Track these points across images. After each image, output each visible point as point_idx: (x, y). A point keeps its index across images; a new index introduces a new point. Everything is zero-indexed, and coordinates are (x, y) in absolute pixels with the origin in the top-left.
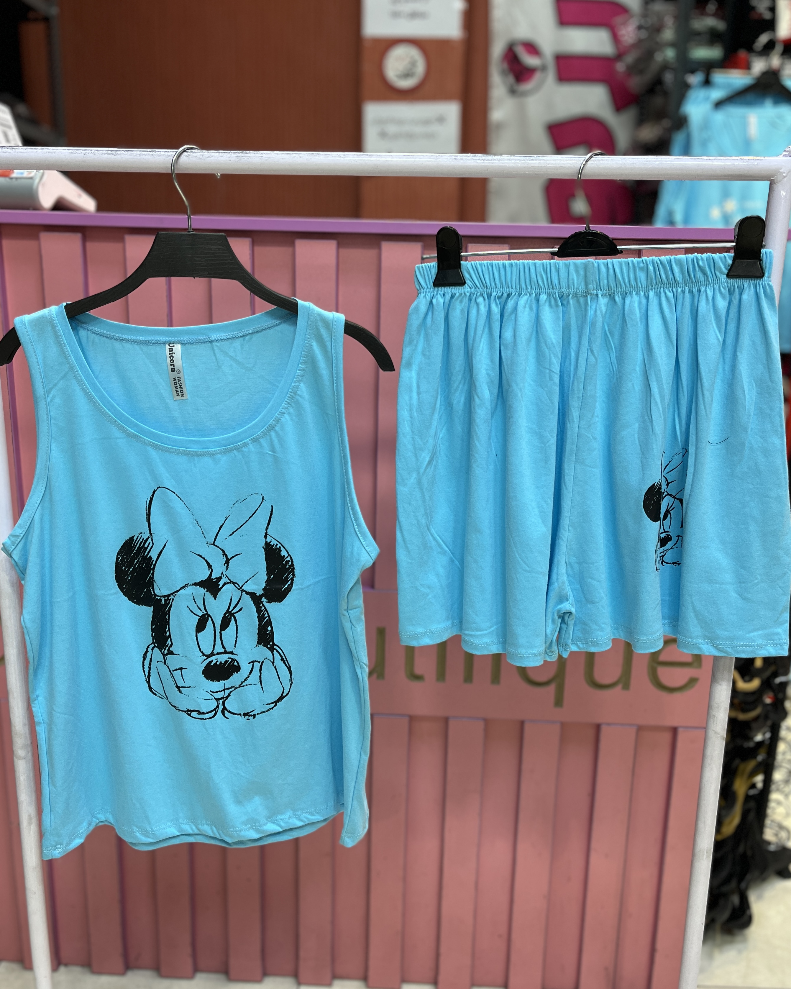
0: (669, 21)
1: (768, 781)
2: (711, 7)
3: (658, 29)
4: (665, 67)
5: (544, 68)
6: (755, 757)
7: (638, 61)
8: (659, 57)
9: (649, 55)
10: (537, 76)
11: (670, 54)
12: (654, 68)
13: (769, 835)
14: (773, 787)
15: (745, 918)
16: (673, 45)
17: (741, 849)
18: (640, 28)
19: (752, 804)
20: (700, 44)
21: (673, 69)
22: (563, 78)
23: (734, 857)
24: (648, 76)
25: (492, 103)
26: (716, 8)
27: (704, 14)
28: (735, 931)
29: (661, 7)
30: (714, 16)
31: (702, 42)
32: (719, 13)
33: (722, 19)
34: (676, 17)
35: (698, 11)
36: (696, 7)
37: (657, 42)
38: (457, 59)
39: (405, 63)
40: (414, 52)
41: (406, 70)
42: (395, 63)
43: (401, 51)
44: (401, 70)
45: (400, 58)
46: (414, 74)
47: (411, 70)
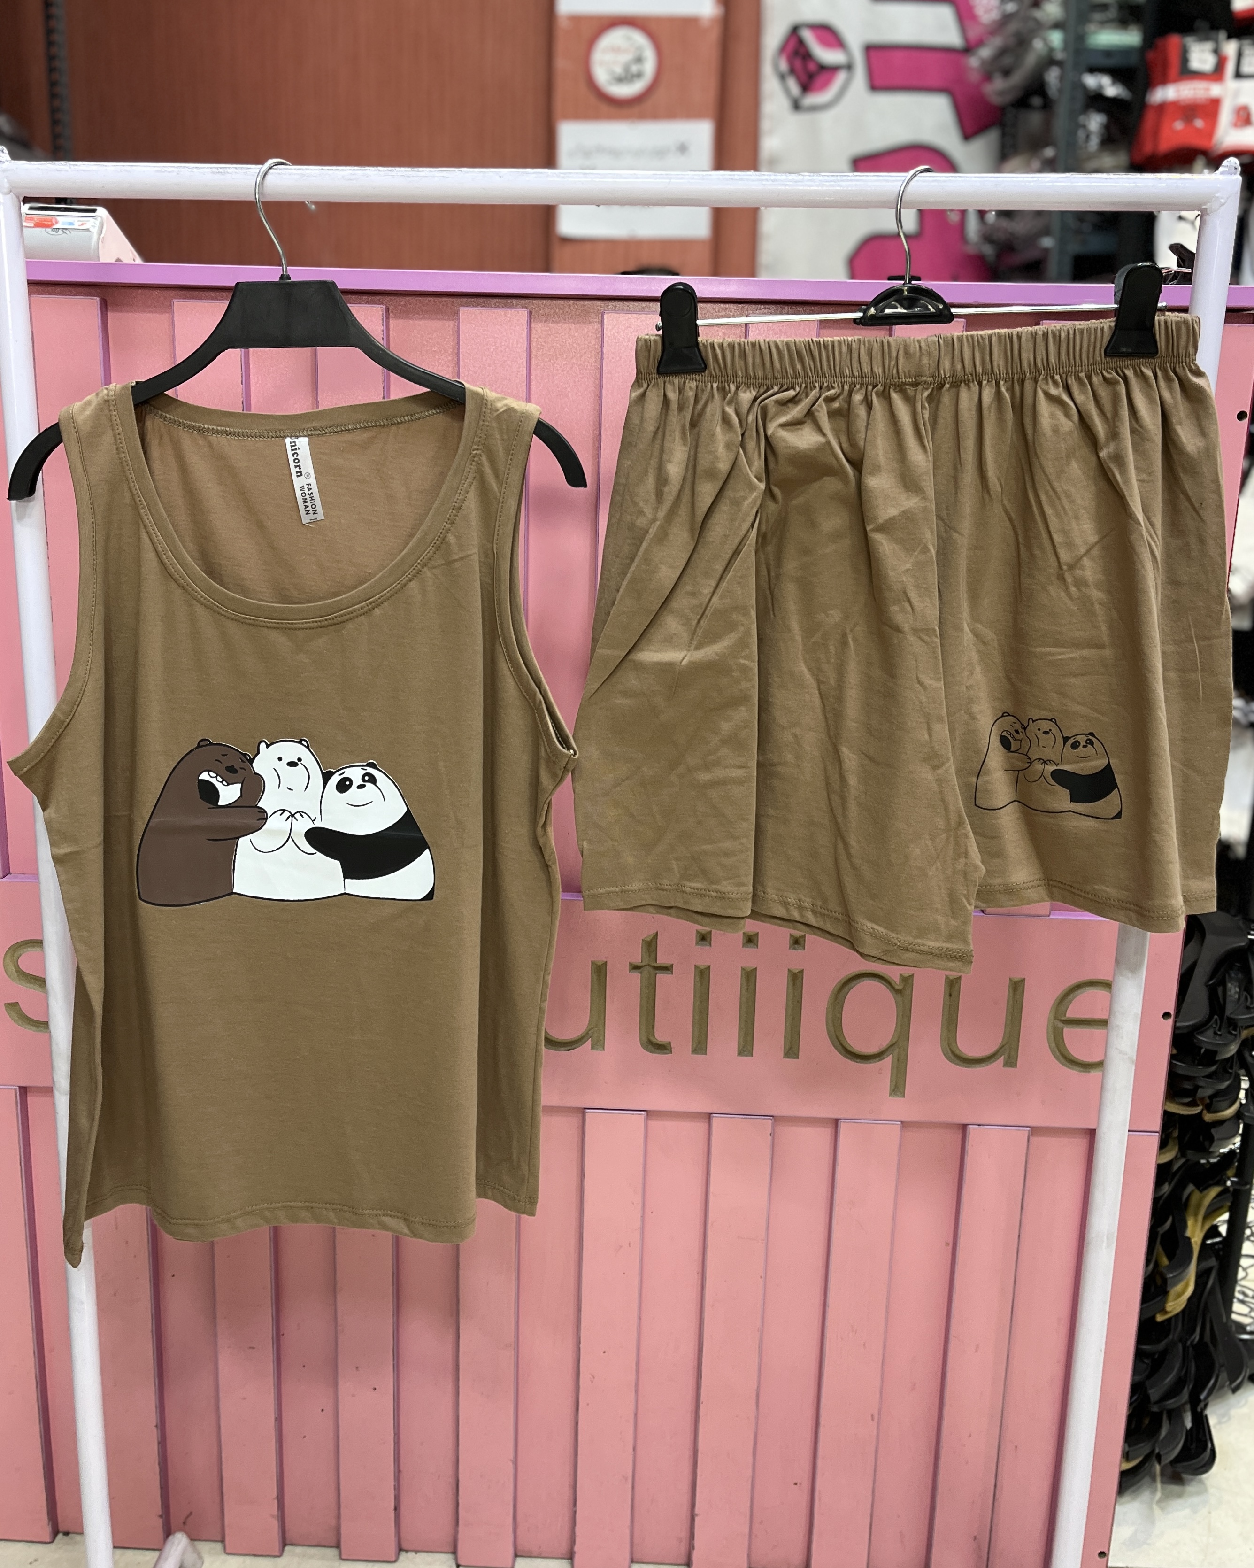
1: (1237, 1222)
4: (1050, 61)
5: (849, 67)
7: (1002, 52)
8: (1038, 45)
9: (1022, 42)
10: (840, 77)
11: (1056, 38)
12: (1030, 60)
13: (1239, 1311)
14: (1246, 1233)
15: (1206, 1454)
16: (1060, 26)
19: (1214, 1261)
20: (1103, 23)
21: (1059, 63)
22: (876, 85)
23: (1185, 1348)
24: (1018, 78)
25: (766, 124)
28: (1186, 1476)
31: (1108, 21)
37: (1034, 19)
38: (708, 50)
39: (625, 58)
40: (638, 39)
41: (627, 68)
42: (608, 57)
43: (618, 37)
44: (618, 69)
45: (616, 49)
46: (639, 75)
47: (635, 69)
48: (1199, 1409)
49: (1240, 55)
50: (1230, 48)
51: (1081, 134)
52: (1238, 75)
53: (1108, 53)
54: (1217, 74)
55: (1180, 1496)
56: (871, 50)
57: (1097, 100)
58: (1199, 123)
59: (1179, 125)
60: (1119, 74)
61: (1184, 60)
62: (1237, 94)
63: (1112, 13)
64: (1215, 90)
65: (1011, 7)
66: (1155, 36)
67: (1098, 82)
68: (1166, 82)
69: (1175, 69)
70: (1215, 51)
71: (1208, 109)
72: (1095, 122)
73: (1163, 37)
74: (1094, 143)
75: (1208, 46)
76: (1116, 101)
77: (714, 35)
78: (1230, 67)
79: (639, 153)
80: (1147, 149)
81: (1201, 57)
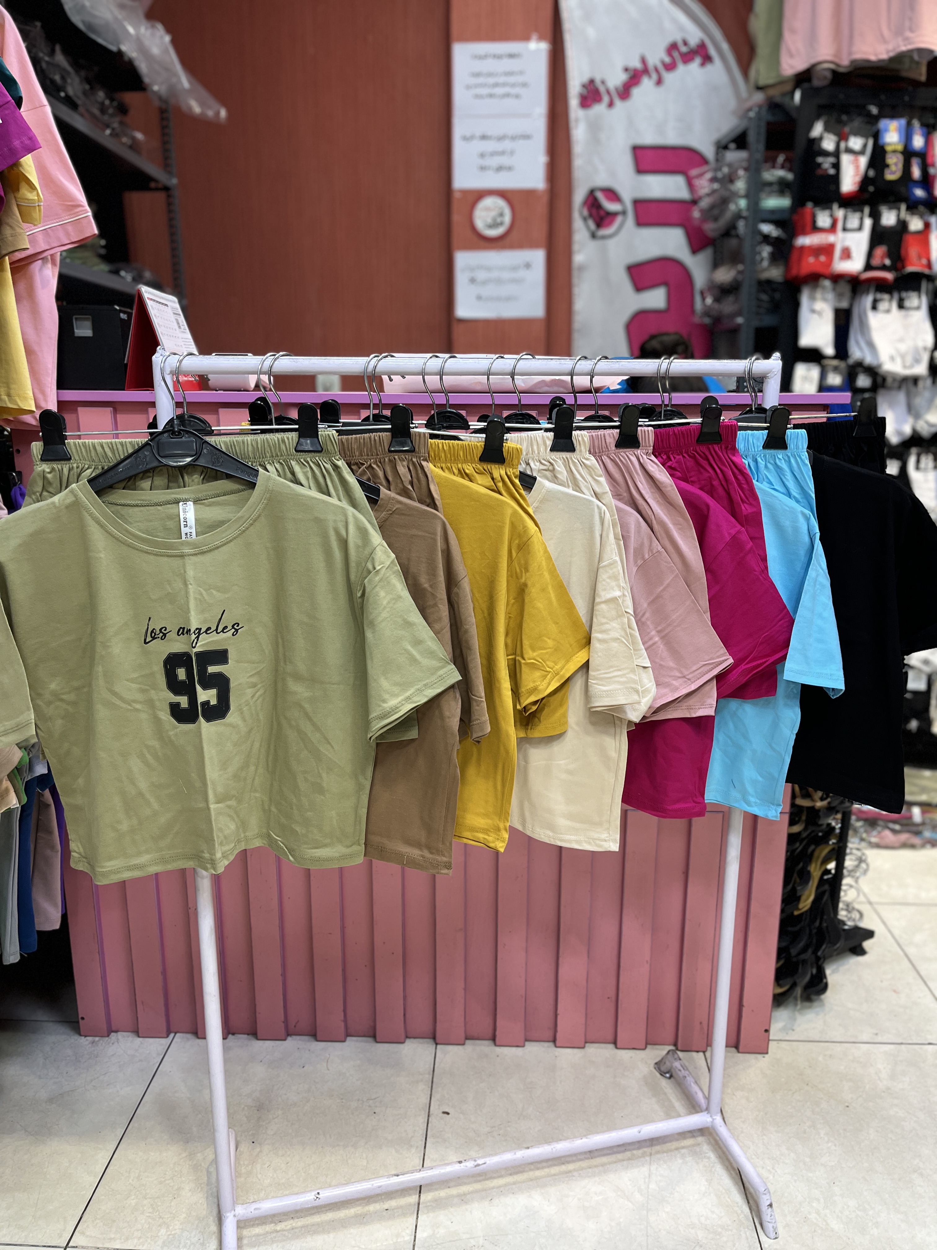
0: (741, 173)
1: (840, 866)
2: (781, 159)
3: (731, 179)
4: (738, 216)
5: (624, 213)
6: (827, 843)
7: (712, 207)
8: (732, 207)
9: (724, 202)
10: (619, 219)
11: (743, 203)
12: (728, 215)
13: (842, 914)
14: (845, 872)
15: (822, 985)
16: (745, 196)
17: (817, 924)
18: (713, 180)
19: (826, 887)
20: (770, 194)
21: (745, 218)
22: (641, 222)
23: (811, 931)
24: (722, 223)
25: (576, 247)
26: (785, 161)
27: (774, 167)
28: (813, 997)
29: (734, 156)
30: (783, 167)
31: (773, 192)
32: (787, 165)
33: (790, 170)
34: (746, 169)
35: (768, 165)
36: (766, 161)
37: (730, 190)
38: (542, 208)
39: (493, 214)
40: (501, 203)
41: (494, 220)
42: (483, 214)
43: (489, 202)
44: (489, 221)
45: (488, 209)
46: (501, 224)
47: (499, 220)
48: (820, 963)
49: (845, 218)
50: (840, 213)
51: (758, 258)
52: (845, 229)
53: (773, 211)
54: (833, 229)
55: (810, 1007)
56: (638, 203)
57: (766, 239)
58: (823, 258)
59: (811, 260)
60: (778, 223)
61: (814, 222)
62: (843, 240)
63: (775, 187)
64: (831, 238)
65: (716, 186)
66: (799, 203)
67: (767, 228)
68: (804, 233)
69: (809, 227)
70: (831, 216)
71: (828, 250)
72: (766, 251)
73: (803, 205)
74: (765, 264)
75: (827, 213)
76: (777, 239)
77: (545, 200)
78: (840, 225)
79: (502, 268)
80: (794, 272)
81: (823, 219)
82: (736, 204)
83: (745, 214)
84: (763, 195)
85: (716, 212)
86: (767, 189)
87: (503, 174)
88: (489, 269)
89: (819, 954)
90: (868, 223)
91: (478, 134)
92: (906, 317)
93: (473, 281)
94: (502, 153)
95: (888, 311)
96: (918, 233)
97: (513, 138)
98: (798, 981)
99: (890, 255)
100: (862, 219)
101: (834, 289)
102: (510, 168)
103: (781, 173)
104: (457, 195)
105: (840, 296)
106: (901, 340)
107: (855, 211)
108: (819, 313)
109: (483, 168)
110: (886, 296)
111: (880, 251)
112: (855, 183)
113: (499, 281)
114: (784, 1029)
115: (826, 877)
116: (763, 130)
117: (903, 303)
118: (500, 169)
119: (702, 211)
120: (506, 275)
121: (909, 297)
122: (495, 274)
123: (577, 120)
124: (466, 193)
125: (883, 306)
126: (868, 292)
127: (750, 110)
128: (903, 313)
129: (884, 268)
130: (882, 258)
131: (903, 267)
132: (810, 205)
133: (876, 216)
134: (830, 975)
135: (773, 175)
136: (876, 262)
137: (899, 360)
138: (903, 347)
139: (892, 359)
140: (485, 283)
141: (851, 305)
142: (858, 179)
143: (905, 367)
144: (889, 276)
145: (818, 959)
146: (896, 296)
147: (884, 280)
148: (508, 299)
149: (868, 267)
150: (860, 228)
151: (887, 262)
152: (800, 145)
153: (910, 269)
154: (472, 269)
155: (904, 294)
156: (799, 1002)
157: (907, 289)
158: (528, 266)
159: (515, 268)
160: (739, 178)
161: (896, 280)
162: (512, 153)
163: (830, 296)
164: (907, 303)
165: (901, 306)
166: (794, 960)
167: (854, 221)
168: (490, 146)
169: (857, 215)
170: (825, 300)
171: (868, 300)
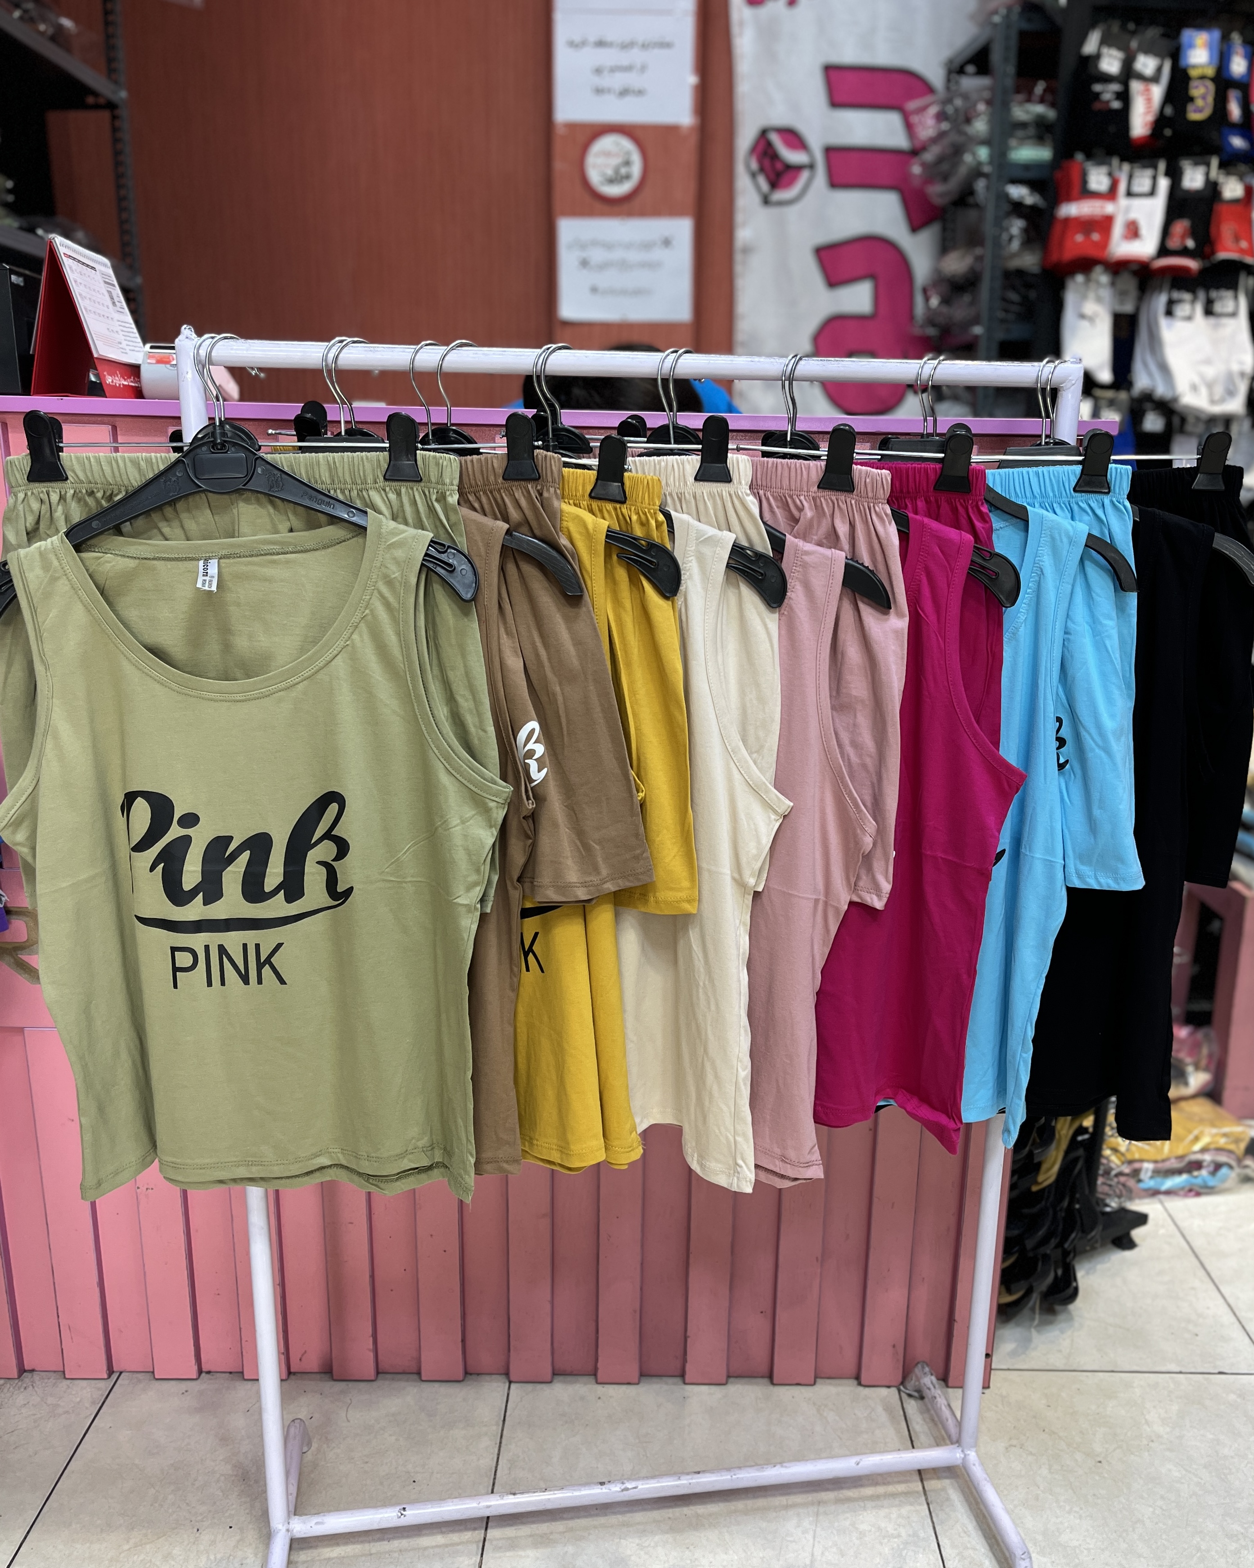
0: (981, 107)
1: (1100, 1124)
2: (1040, 88)
3: (966, 116)
4: (977, 173)
5: (811, 166)
7: (940, 160)
8: (968, 158)
9: (957, 150)
10: (804, 176)
11: (983, 153)
12: (963, 171)
15: (1070, 1291)
16: (986, 142)
17: (1065, 1203)
18: (941, 116)
19: (1081, 1152)
20: (1023, 141)
21: (986, 176)
22: (834, 182)
23: (1055, 1213)
24: (953, 184)
25: (739, 217)
26: (1045, 91)
27: (1029, 100)
28: (1058, 1308)
29: (971, 83)
30: (1042, 101)
31: (1029, 138)
32: (1049, 97)
33: (1053, 105)
34: (989, 103)
35: (1020, 97)
36: (1018, 91)
37: (965, 134)
38: (687, 155)
39: (616, 161)
40: (626, 144)
41: (617, 170)
42: (600, 161)
43: (607, 143)
44: (610, 172)
45: (607, 154)
46: (628, 177)
47: (623, 171)
48: (1068, 1260)
49: (1130, 177)
50: (1122, 171)
52: (1129, 194)
53: (1027, 166)
54: (1111, 194)
55: (1051, 1323)
56: (830, 151)
57: (1018, 208)
58: (1096, 237)
59: (1079, 238)
60: (1034, 185)
61: (1085, 182)
62: (1128, 209)
63: (1031, 131)
64: (1109, 208)
65: (945, 126)
66: (1063, 153)
67: (1018, 192)
68: (1069, 199)
69: (1076, 190)
70: (1110, 174)
71: (1105, 224)
72: (1017, 226)
73: (1070, 156)
74: (1015, 245)
75: (1103, 170)
76: (1033, 208)
77: (693, 142)
78: (1122, 187)
79: (629, 246)
80: (1054, 257)
81: (1098, 180)
82: (974, 154)
83: (987, 169)
84: (1013, 142)
85: (945, 167)
86: (1020, 133)
87: (629, 100)
88: (609, 246)
89: (1066, 1245)
90: (1164, 183)
91: (592, 39)
92: (1216, 327)
93: (584, 263)
94: (629, 69)
95: (1189, 318)
96: (1235, 201)
97: (645, 46)
98: (1034, 1284)
99: (1193, 233)
100: (1154, 179)
101: (1113, 284)
102: (640, 93)
103: (1039, 109)
104: (560, 131)
105: (1121, 295)
106: (1208, 362)
107: (1145, 167)
108: (1091, 319)
109: (599, 91)
110: (1187, 296)
111: (1181, 226)
112: (1146, 125)
113: (624, 266)
114: (1013, 1354)
115: (1080, 1138)
116: (1014, 43)
117: (1212, 307)
118: (624, 92)
119: (924, 165)
120: (634, 256)
121: (1221, 298)
122: (617, 255)
123: (741, 24)
124: (573, 127)
125: (1183, 310)
126: (1161, 291)
127: (995, 12)
128: (1212, 320)
129: (1184, 252)
130: (1183, 237)
131: (1213, 253)
132: (1079, 157)
133: (1175, 175)
134: (1083, 1277)
135: (1027, 112)
136: (1174, 243)
137: (1204, 391)
138: (1210, 372)
139: (1194, 388)
140: (603, 267)
141: (1138, 309)
142: (1150, 118)
143: (1213, 402)
144: (1193, 264)
145: (1066, 1254)
146: (1202, 295)
147: (1185, 270)
148: (638, 292)
149: (1163, 251)
150: (1152, 193)
151: (1190, 244)
152: (1067, 66)
153: (1222, 255)
154: (583, 246)
155: (1214, 294)
156: (1037, 1316)
157: (1218, 287)
158: (667, 242)
159: (647, 246)
160: (979, 115)
161: (1203, 272)
162: (643, 68)
163: (1106, 293)
164: (1218, 307)
165: (1209, 311)
166: (1031, 1254)
167: (1143, 182)
168: (608, 57)
169: (1149, 172)
170: (1099, 300)
171: (1162, 300)
